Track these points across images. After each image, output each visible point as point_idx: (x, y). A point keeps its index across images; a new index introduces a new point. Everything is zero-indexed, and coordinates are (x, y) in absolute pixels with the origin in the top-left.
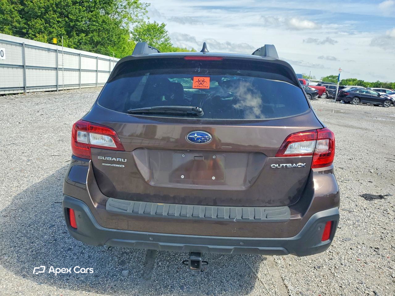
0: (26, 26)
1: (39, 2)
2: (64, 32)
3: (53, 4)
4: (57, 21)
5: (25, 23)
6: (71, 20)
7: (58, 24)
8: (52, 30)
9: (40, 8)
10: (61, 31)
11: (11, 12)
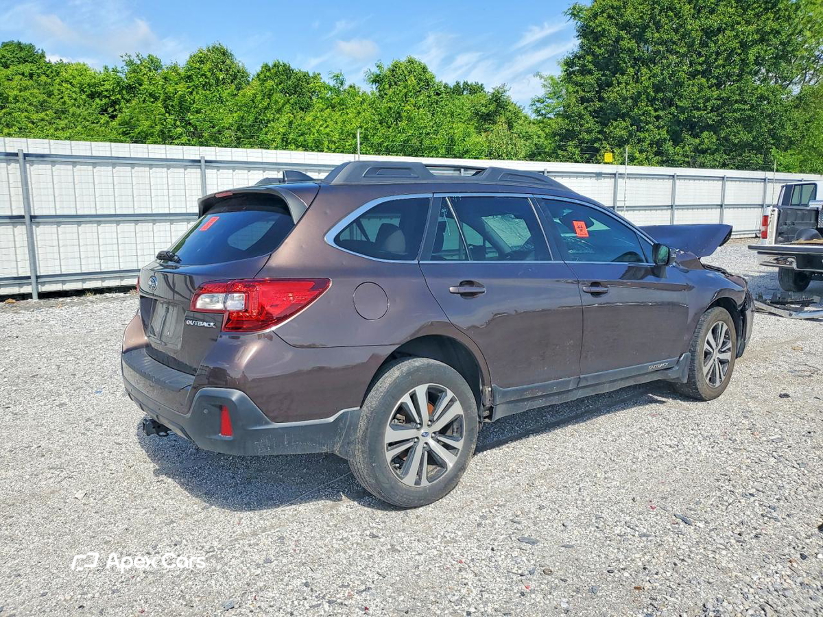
0: (600, 136)
1: (624, 91)
2: (666, 136)
3: (648, 87)
4: (655, 117)
5: (599, 132)
6: (682, 110)
7: (657, 121)
8: (642, 135)
9: (625, 99)
10: (659, 134)
11: (581, 116)
